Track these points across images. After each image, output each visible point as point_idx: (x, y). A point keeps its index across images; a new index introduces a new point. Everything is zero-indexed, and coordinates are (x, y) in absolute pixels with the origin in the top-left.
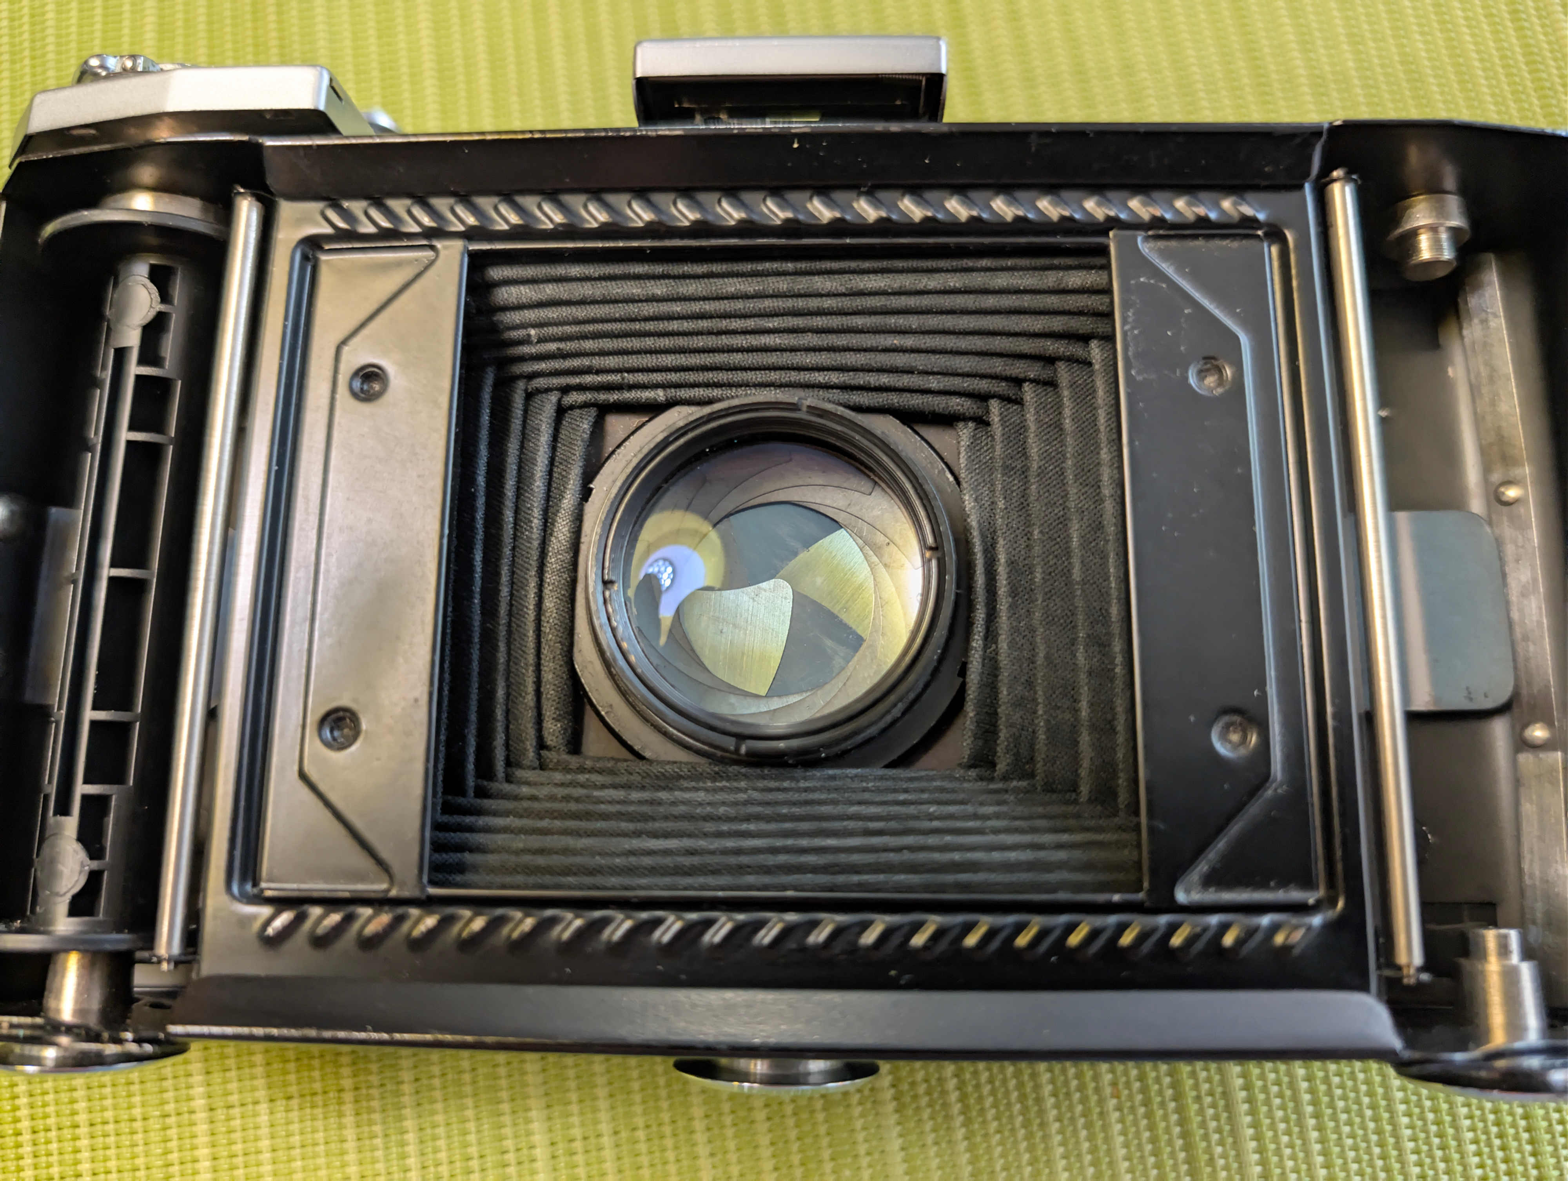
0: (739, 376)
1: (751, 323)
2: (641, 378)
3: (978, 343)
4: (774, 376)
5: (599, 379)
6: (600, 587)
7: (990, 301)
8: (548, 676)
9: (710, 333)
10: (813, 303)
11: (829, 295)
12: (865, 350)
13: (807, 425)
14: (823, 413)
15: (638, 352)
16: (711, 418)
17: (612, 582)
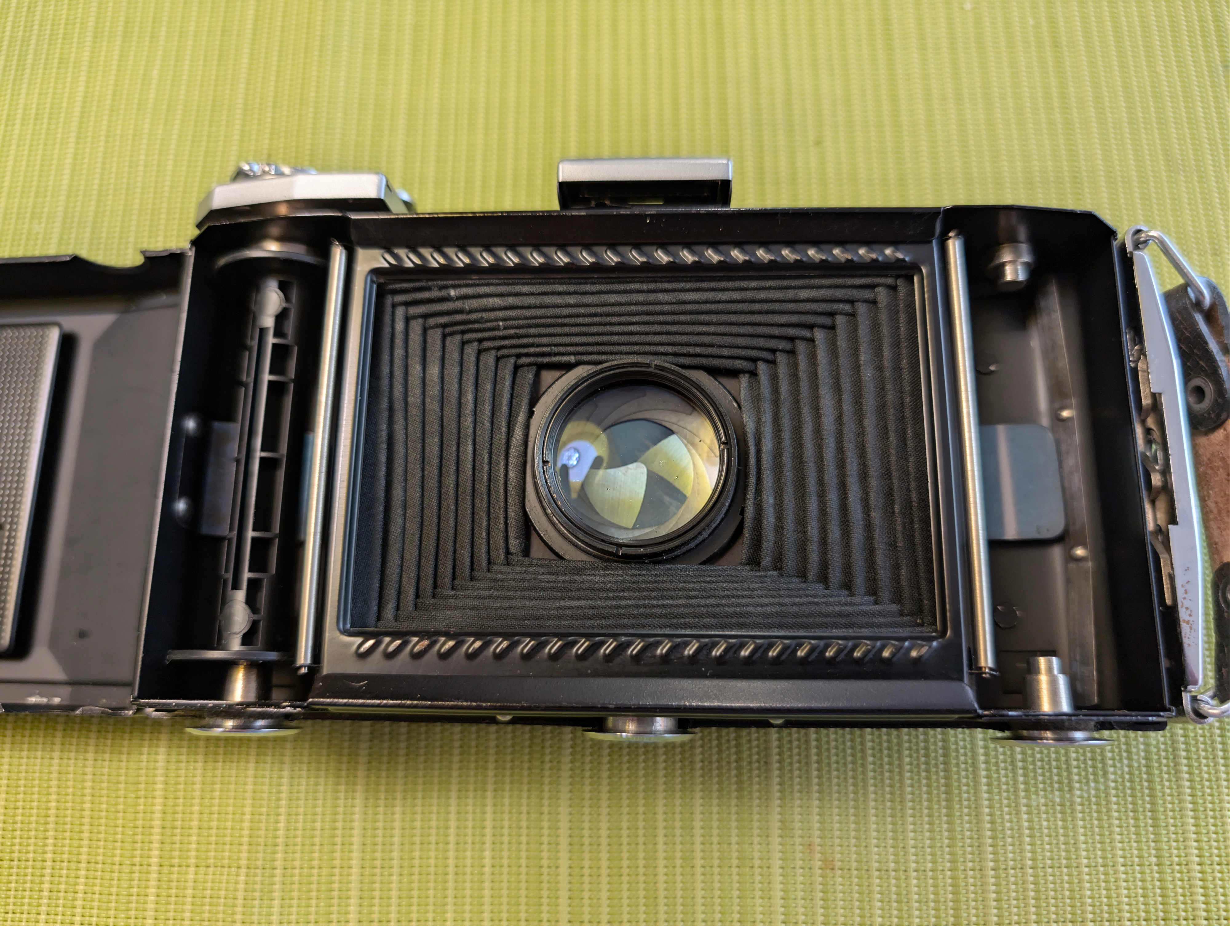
0: (617, 348)
1: (623, 319)
2: (562, 349)
3: (750, 330)
4: (636, 348)
5: (538, 350)
6: (541, 464)
7: (757, 307)
8: (511, 514)
9: (600, 324)
10: (658, 308)
11: (667, 303)
12: (687, 334)
13: (655, 375)
14: (663, 369)
15: (560, 335)
16: (601, 371)
17: (547, 462)
